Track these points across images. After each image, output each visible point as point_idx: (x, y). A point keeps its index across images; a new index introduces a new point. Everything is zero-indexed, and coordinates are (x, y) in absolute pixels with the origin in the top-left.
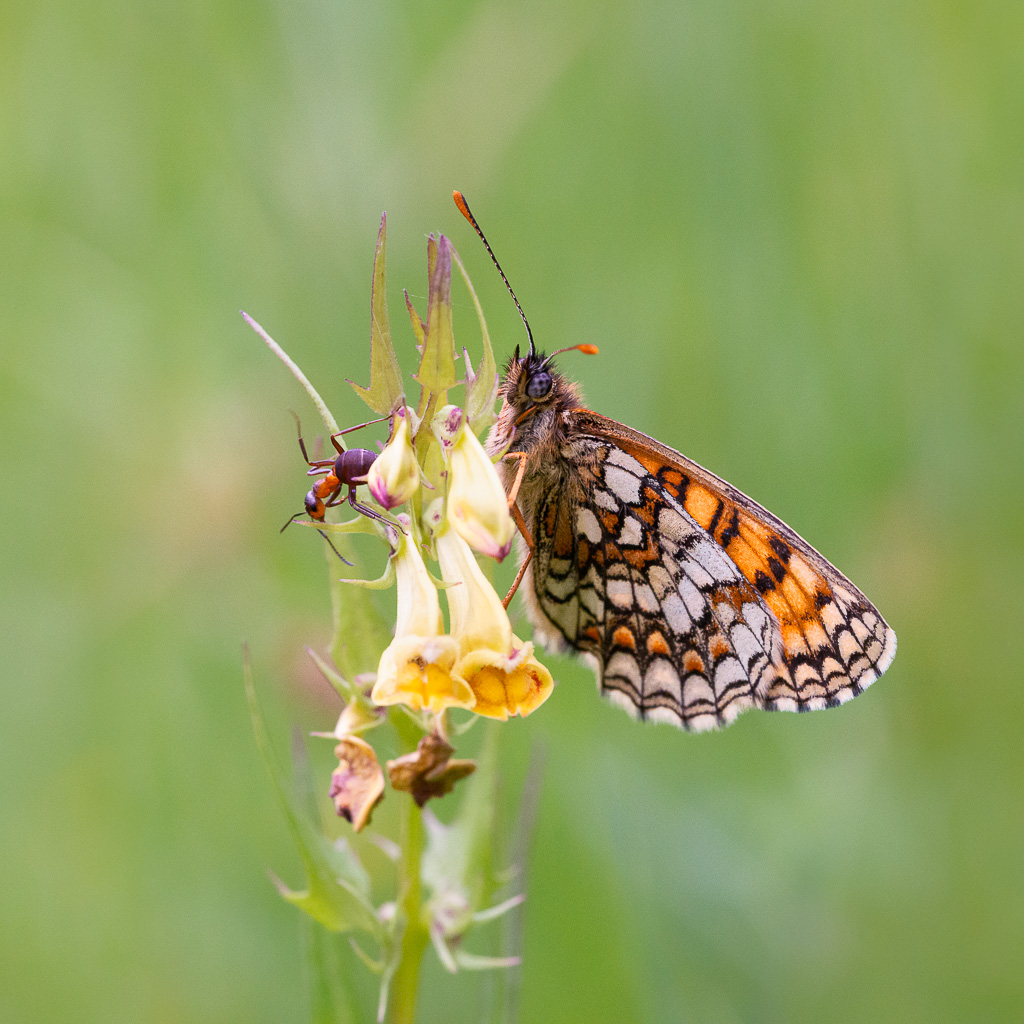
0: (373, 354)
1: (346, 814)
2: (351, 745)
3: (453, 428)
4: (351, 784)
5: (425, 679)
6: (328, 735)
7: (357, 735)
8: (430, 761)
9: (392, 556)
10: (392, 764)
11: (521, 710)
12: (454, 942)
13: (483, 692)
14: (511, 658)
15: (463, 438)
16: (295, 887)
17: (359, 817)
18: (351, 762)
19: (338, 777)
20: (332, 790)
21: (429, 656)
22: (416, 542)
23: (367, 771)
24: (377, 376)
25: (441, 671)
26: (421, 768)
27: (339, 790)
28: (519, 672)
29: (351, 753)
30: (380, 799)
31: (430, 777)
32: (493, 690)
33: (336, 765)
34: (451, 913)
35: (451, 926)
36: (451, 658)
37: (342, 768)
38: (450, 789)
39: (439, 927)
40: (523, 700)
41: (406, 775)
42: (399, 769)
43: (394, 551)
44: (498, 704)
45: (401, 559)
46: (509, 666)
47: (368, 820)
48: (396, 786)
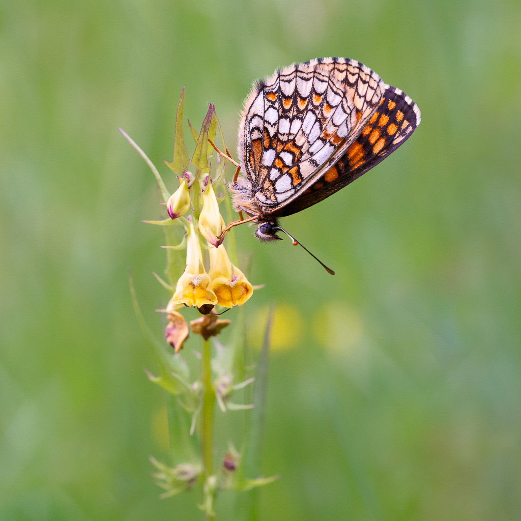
0: (175, 148)
1: (172, 345)
2: (173, 315)
3: (206, 184)
4: (174, 332)
5: (195, 292)
6: (163, 311)
7: (177, 311)
8: (208, 321)
9: (185, 235)
10: (192, 322)
11: (238, 303)
12: (226, 398)
13: (222, 296)
14: (233, 281)
15: (209, 190)
16: (156, 375)
17: (177, 346)
18: (174, 322)
19: (169, 329)
20: (167, 335)
21: (195, 282)
22: (195, 229)
23: (181, 326)
24: (176, 158)
25: (202, 288)
26: (205, 325)
27: (169, 335)
28: (236, 286)
29: (174, 319)
30: (187, 338)
31: (209, 328)
32: (226, 295)
33: (167, 324)
34: (224, 385)
35: (224, 391)
36: (206, 283)
37: (170, 325)
38: (219, 332)
39: (219, 391)
40: (239, 298)
41: (198, 327)
42: (195, 325)
43: (186, 232)
44: (228, 301)
45: (189, 236)
46: (232, 284)
47: (182, 347)
48: (195, 332)
